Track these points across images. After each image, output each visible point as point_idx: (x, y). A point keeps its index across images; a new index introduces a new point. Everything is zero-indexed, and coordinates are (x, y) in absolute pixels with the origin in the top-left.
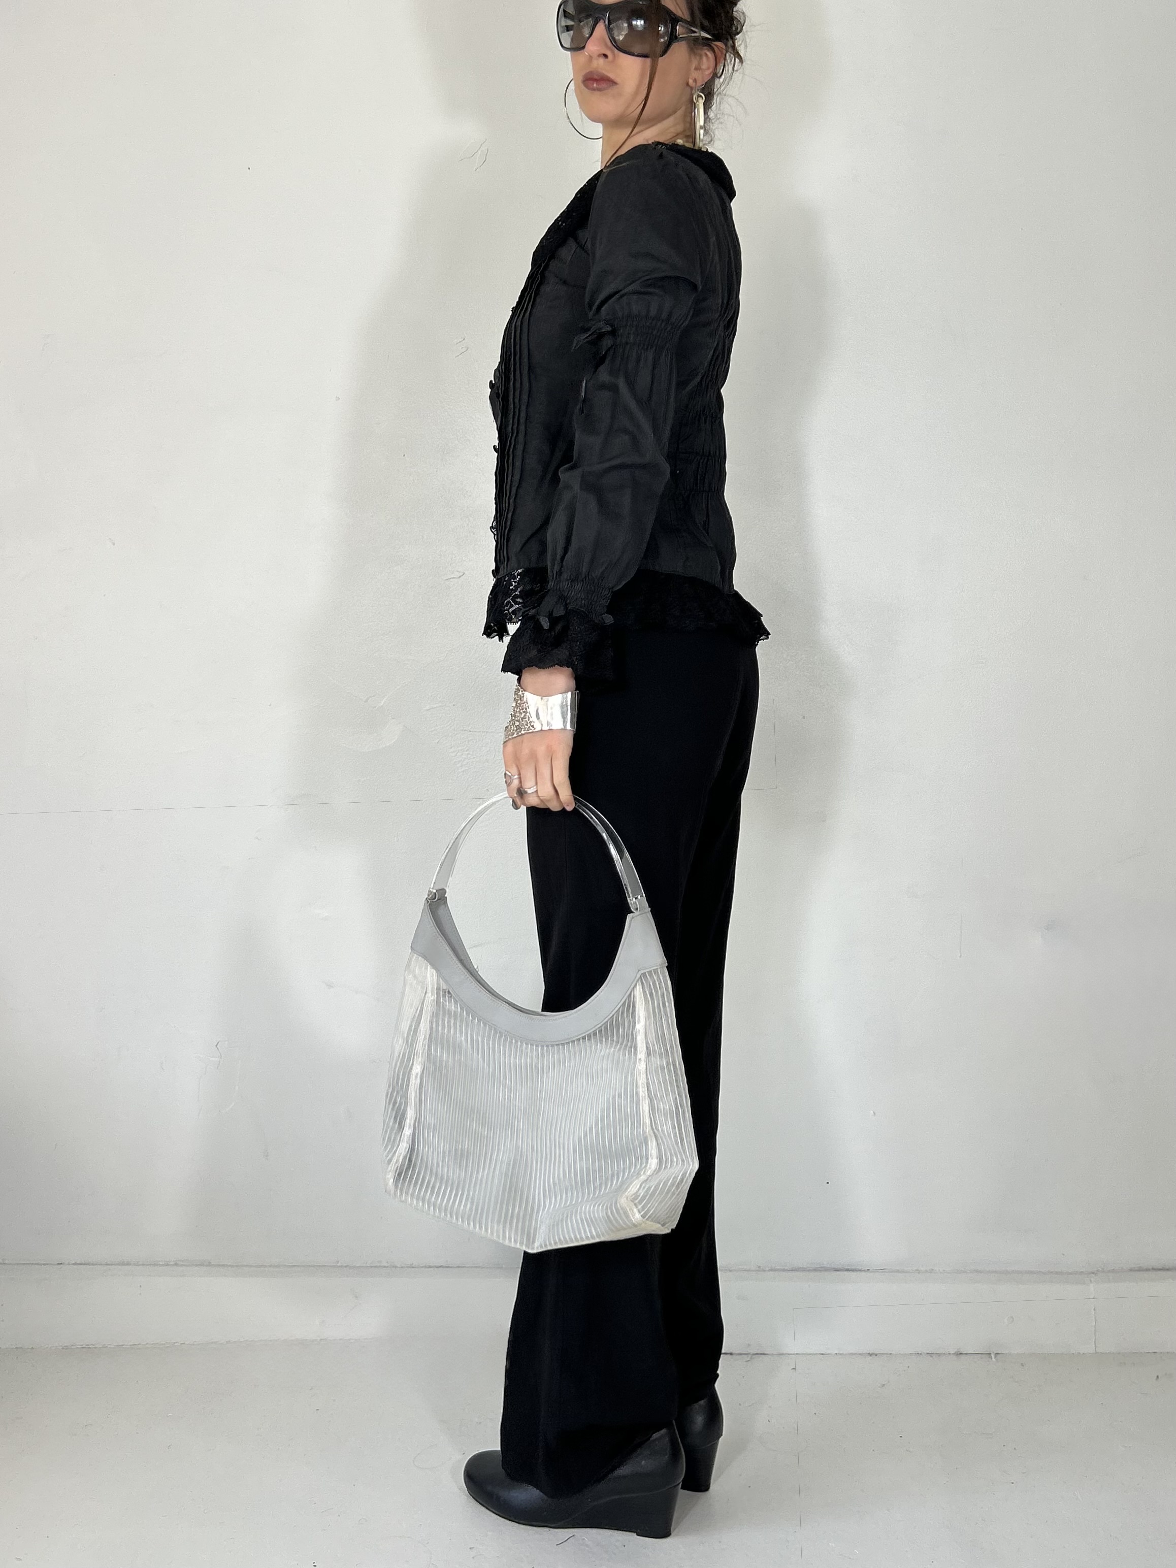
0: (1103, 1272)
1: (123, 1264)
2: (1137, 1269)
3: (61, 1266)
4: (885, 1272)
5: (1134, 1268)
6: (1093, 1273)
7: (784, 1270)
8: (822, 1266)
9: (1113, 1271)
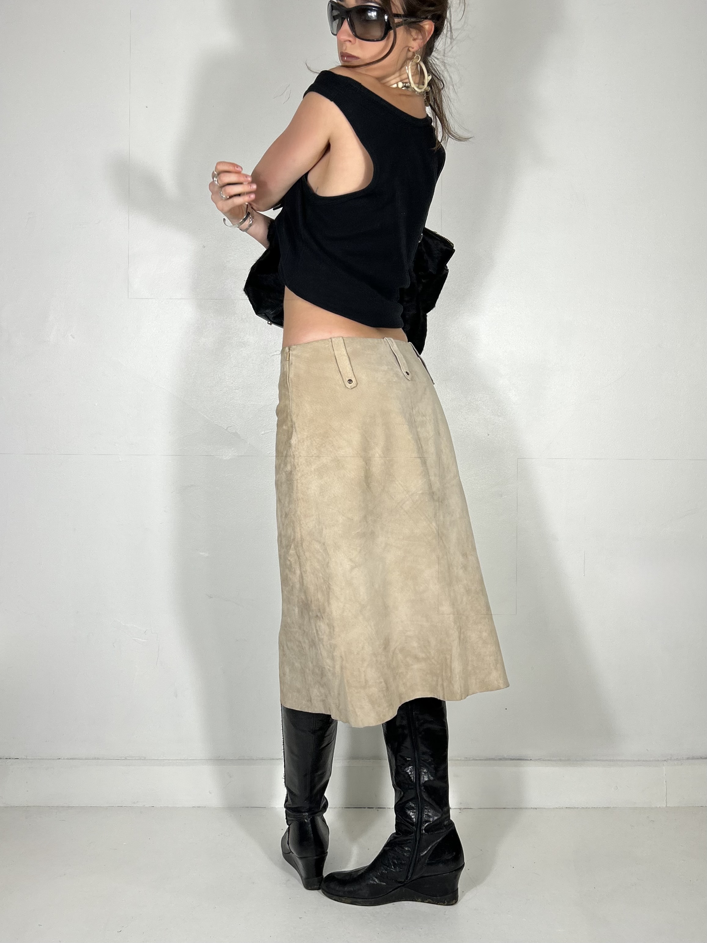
0: (671, 760)
1: (95, 759)
2: (691, 758)
3: (60, 760)
4: (540, 761)
5: (690, 757)
6: (665, 761)
7: (481, 760)
8: (503, 757)
9: (677, 759)
